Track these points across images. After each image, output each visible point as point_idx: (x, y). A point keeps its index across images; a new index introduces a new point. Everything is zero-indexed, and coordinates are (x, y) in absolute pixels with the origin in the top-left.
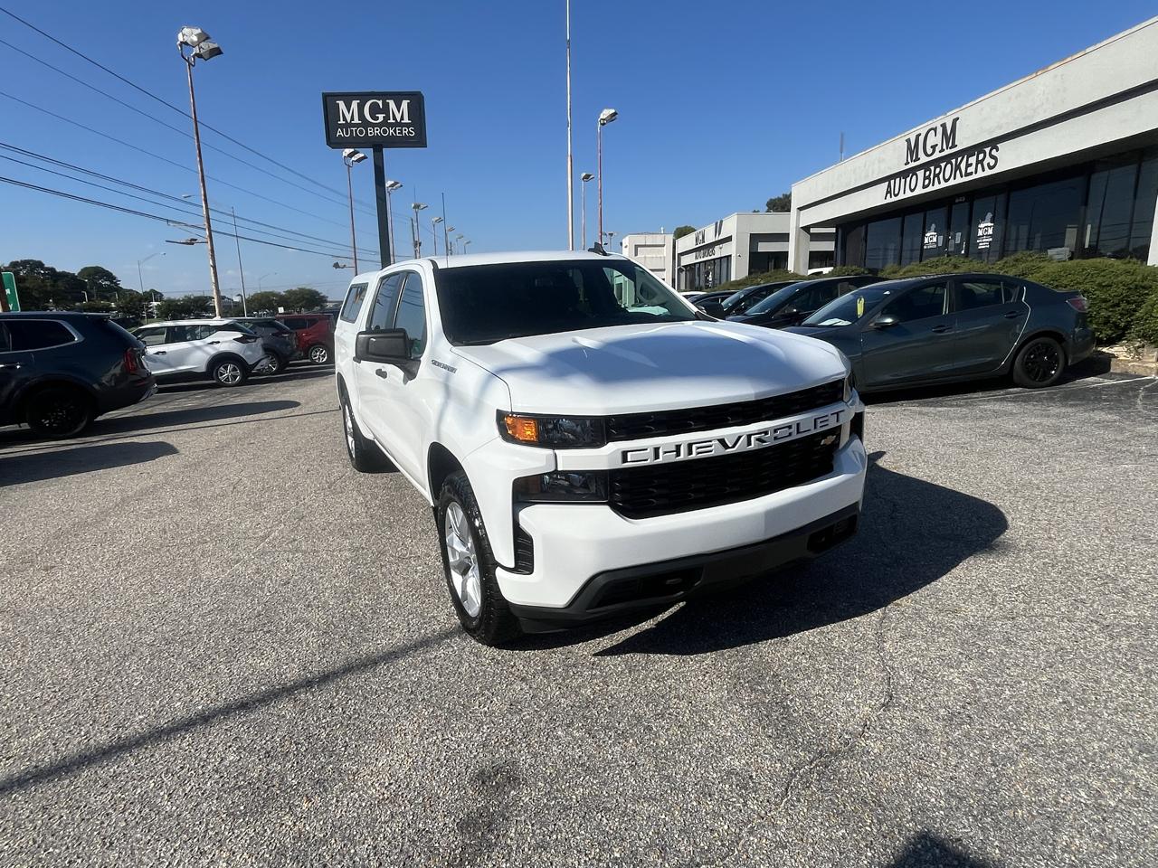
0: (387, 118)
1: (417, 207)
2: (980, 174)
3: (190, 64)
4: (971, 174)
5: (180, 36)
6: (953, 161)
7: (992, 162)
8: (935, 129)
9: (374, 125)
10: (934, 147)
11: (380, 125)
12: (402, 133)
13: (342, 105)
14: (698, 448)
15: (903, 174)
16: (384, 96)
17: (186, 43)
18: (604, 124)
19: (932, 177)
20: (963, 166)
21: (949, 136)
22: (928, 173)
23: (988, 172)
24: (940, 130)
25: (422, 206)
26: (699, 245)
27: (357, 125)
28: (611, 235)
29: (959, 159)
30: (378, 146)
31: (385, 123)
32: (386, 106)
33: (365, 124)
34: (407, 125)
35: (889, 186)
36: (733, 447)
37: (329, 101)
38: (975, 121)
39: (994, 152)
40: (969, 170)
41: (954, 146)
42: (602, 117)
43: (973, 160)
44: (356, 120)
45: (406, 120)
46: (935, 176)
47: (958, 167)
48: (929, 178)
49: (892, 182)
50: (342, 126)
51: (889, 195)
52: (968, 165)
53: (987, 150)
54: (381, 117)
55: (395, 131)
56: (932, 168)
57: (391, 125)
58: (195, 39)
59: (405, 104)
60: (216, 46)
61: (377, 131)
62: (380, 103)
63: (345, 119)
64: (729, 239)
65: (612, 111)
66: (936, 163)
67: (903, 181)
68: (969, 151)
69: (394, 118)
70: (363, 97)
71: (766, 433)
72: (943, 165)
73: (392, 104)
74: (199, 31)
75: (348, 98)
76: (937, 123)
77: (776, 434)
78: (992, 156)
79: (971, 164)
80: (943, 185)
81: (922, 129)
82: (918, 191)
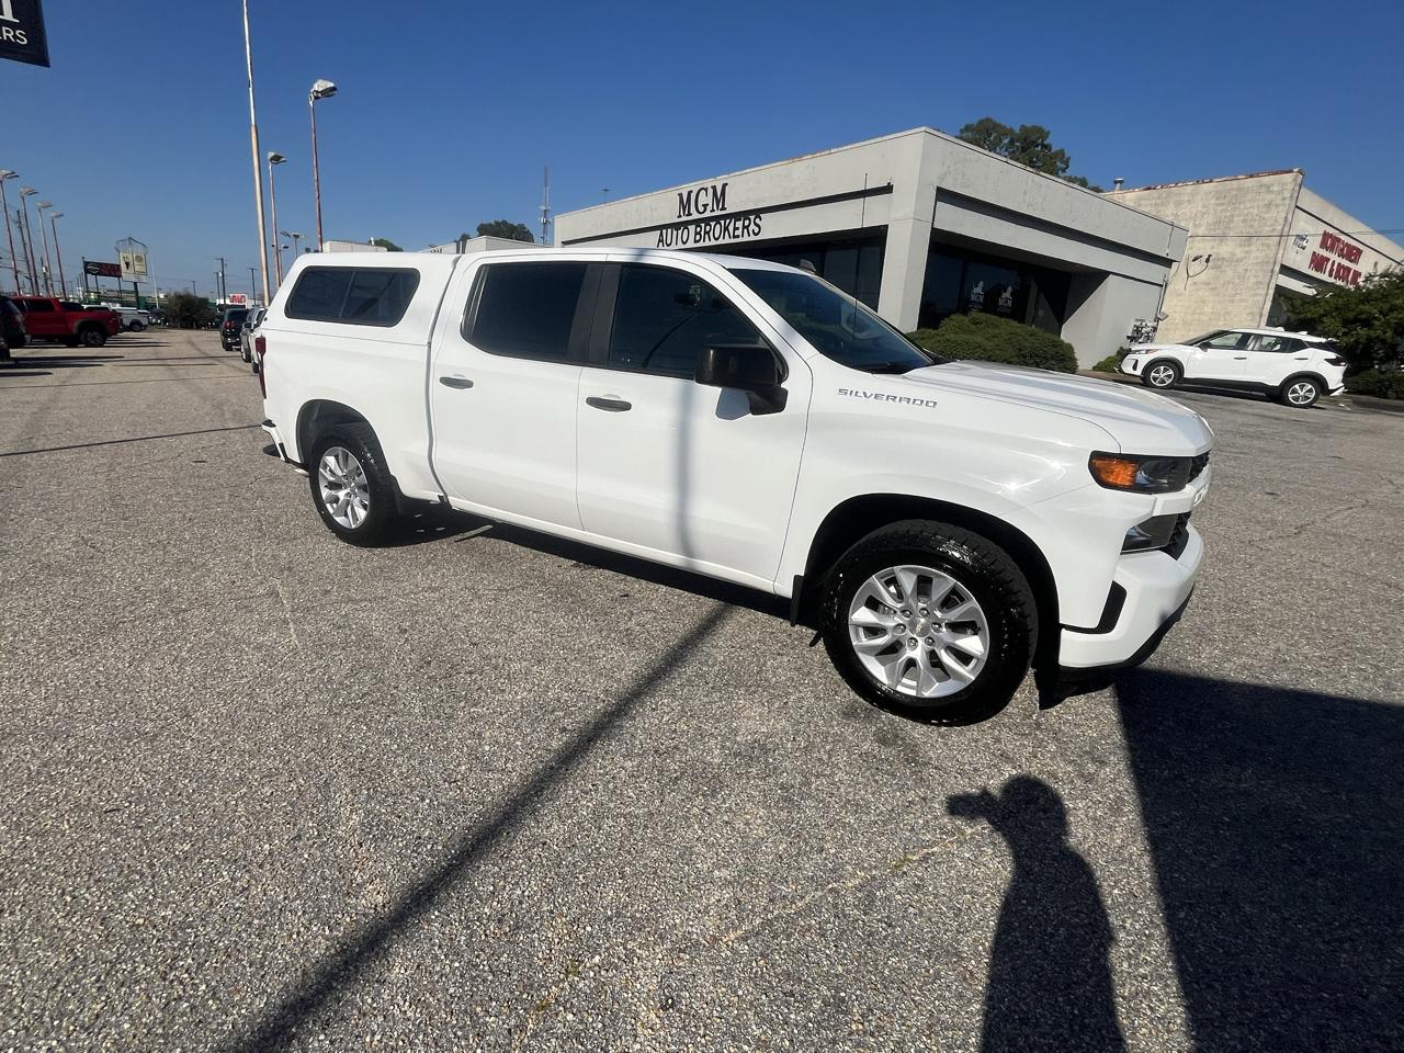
2: (746, 239)
4: (738, 236)
6: (722, 222)
7: (756, 230)
8: (706, 190)
10: (705, 206)
15: (676, 226)
19: (702, 233)
20: (731, 228)
21: (719, 198)
22: (698, 229)
23: (753, 238)
24: (710, 191)
29: (728, 221)
35: (661, 234)
38: (746, 188)
39: (757, 220)
40: (737, 233)
41: (723, 209)
42: (316, 87)
43: (740, 224)
46: (705, 233)
47: (726, 229)
48: (699, 233)
49: (664, 231)
51: (661, 243)
52: (736, 229)
53: (752, 217)
56: (703, 225)
65: (332, 85)
66: (707, 221)
67: (675, 232)
68: (737, 216)
72: (713, 224)
76: (708, 183)
78: (756, 224)
79: (738, 229)
80: (713, 243)
81: (694, 187)
82: (691, 244)
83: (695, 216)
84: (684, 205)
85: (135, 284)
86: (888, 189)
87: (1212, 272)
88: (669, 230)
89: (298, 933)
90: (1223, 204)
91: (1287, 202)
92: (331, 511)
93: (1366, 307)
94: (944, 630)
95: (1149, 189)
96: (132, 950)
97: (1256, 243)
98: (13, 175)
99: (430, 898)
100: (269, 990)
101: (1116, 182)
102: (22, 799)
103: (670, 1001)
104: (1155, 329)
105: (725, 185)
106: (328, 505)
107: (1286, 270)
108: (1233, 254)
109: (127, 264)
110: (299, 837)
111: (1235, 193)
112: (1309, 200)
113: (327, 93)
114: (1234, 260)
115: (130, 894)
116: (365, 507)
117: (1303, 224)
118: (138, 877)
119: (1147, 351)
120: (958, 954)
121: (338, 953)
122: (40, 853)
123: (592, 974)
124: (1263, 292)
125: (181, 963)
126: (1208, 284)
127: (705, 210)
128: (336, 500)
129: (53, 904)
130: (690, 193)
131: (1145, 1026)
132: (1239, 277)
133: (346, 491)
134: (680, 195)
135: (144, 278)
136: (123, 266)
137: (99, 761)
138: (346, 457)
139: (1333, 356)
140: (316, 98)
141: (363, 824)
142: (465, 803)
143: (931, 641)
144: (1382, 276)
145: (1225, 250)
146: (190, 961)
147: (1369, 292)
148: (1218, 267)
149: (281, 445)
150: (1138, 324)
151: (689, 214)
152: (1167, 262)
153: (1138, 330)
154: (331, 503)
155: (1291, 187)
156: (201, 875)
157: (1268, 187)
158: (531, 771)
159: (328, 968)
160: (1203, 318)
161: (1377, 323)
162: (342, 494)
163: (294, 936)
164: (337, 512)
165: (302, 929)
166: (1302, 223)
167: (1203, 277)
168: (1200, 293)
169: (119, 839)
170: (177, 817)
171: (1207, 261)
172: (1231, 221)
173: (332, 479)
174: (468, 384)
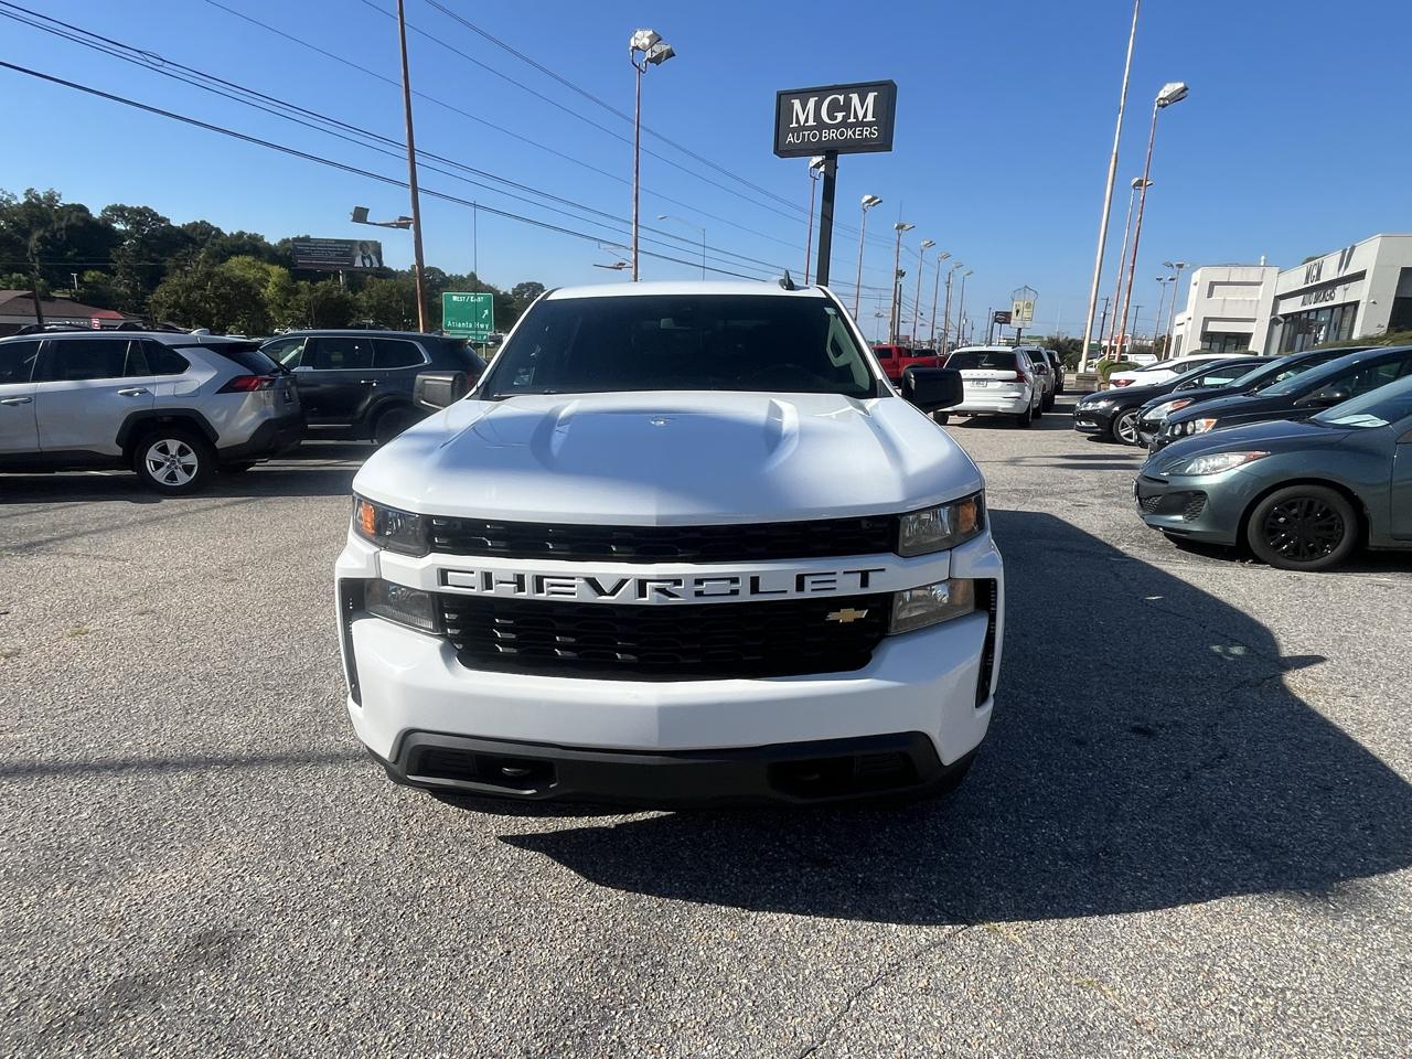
0: (847, 117)
1: (900, 227)
3: (640, 70)
5: (633, 40)
9: (829, 127)
11: (837, 127)
12: (861, 135)
13: (797, 104)
14: (553, 585)
16: (846, 89)
17: (637, 48)
18: (1164, 106)
25: (907, 227)
26: (1310, 284)
27: (811, 128)
28: (1180, 266)
30: (831, 153)
31: (844, 123)
32: (848, 101)
33: (821, 125)
34: (870, 124)
36: (613, 593)
37: (783, 99)
42: (1162, 94)
44: (811, 122)
45: (870, 118)
50: (793, 130)
54: (840, 116)
55: (854, 133)
57: (852, 126)
58: (647, 41)
59: (871, 97)
60: (665, 48)
61: (834, 134)
62: (841, 98)
63: (798, 121)
64: (1360, 276)
65: (1180, 85)
69: (856, 116)
70: (821, 92)
71: (678, 582)
73: (855, 98)
74: (651, 32)
75: (804, 95)
77: (699, 588)
85: (1020, 329)
98: (931, 244)
109: (1018, 312)
135: (1028, 324)
136: (1014, 313)
140: (1161, 106)
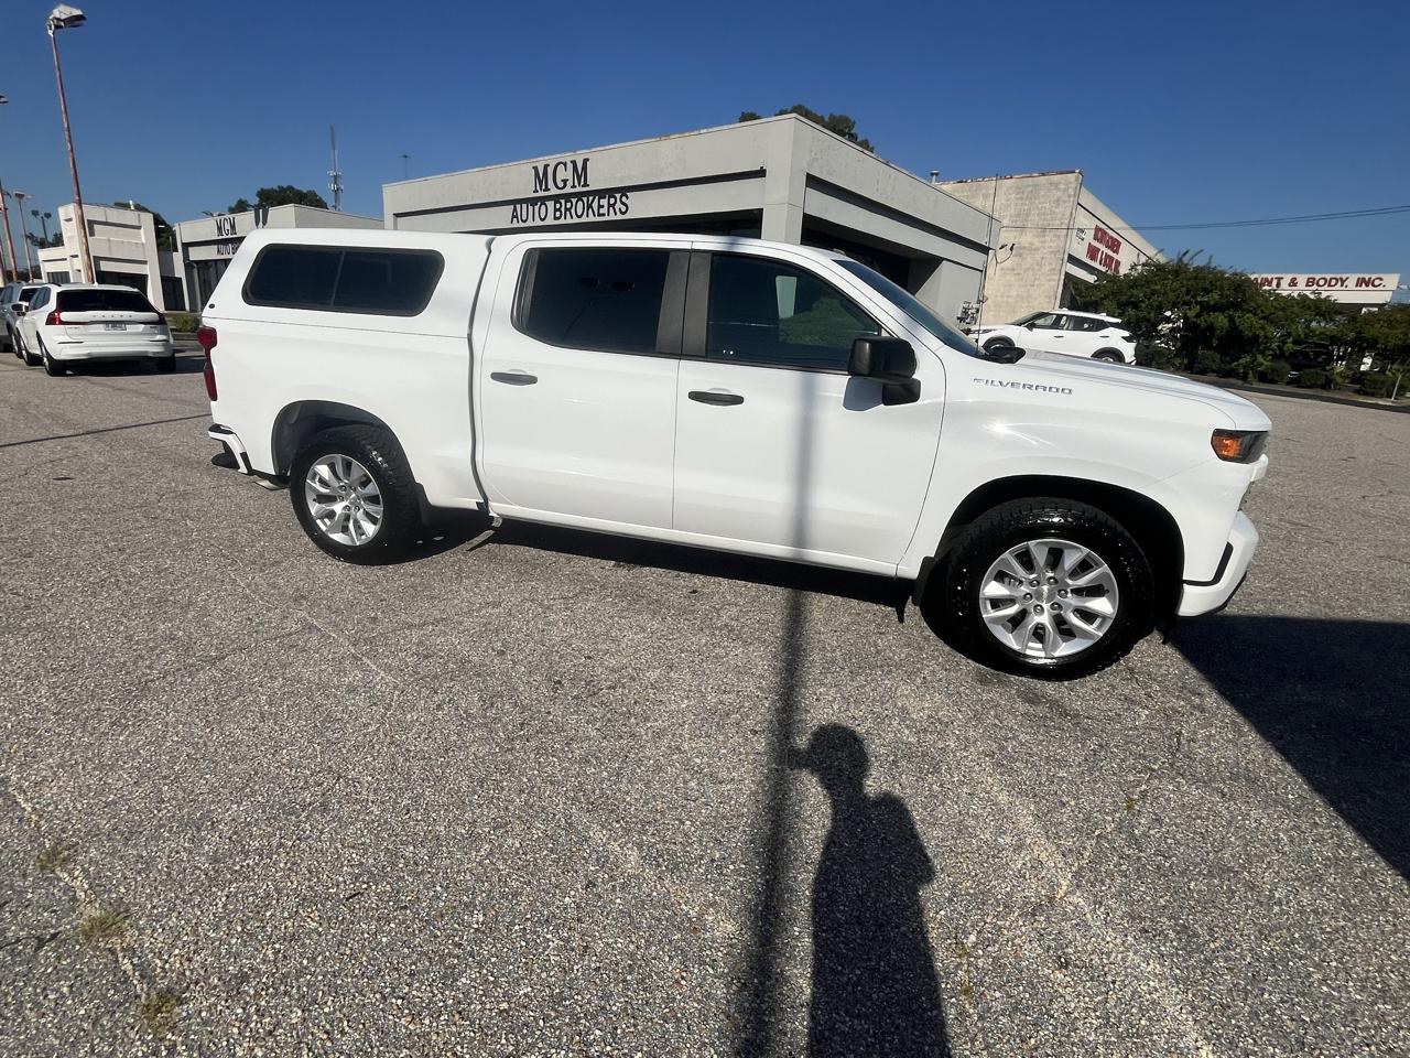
2: (613, 217)
4: (604, 215)
6: (585, 199)
7: (624, 209)
8: (565, 164)
10: (565, 181)
15: (532, 201)
18: (61, 27)
19: (563, 210)
20: (595, 205)
21: (581, 173)
22: (558, 205)
23: (620, 217)
24: (570, 166)
29: (591, 198)
35: (515, 210)
38: (610, 165)
39: (624, 199)
40: (602, 211)
41: (586, 185)
42: (56, 15)
43: (604, 202)
46: (566, 210)
47: (590, 206)
48: (559, 210)
49: (518, 206)
51: (515, 219)
52: (600, 207)
53: (618, 196)
56: (563, 201)
66: (568, 197)
67: (531, 208)
68: (601, 193)
72: (574, 200)
76: (568, 157)
78: (623, 203)
79: (603, 207)
80: (576, 220)
81: (552, 160)
82: (550, 221)
83: (554, 191)
84: (541, 179)
86: (761, 173)
87: (1016, 259)
88: (524, 206)
89: (683, 978)
90: (1022, 199)
91: (1072, 199)
92: (324, 528)
93: (1135, 292)
94: (1069, 595)
95: (961, 182)
96: (524, 1037)
97: (1049, 235)
99: (777, 915)
100: (707, 1041)
101: (932, 174)
102: (225, 906)
103: (1063, 960)
104: (978, 310)
105: (586, 161)
106: (319, 522)
107: (1073, 260)
108: (1032, 244)
110: (591, 884)
111: (1030, 189)
112: (1087, 199)
113: (73, 21)
114: (1032, 249)
115: (464, 980)
116: (374, 521)
117: (1083, 221)
118: (456, 961)
119: (985, 331)
120: (1230, 870)
121: (740, 990)
122: (313, 959)
123: (980, 952)
124: (1057, 278)
125: (592, 1037)
126: (1013, 270)
127: (565, 186)
128: (331, 515)
129: (382, 1010)
130: (546, 166)
131: (1389, 896)
132: (1038, 264)
133: (344, 504)
134: (535, 168)
137: (281, 845)
138: (348, 466)
139: (1127, 334)
140: (57, 27)
141: (644, 858)
142: (724, 817)
143: (1056, 606)
144: (1144, 265)
145: (1026, 239)
146: (598, 1032)
147: (1136, 279)
148: (1021, 255)
149: (244, 456)
150: (966, 306)
151: (547, 189)
152: (985, 250)
153: (965, 312)
154: (322, 518)
155: (1073, 186)
156: (524, 944)
157: (1056, 185)
158: (759, 777)
159: (747, 1005)
160: (1011, 300)
161: (1143, 305)
162: (338, 508)
163: (683, 982)
164: (332, 529)
165: (684, 974)
166: (1082, 219)
167: (1008, 264)
168: (1008, 278)
169: (393, 925)
170: (439, 888)
171: (1012, 249)
172: (1028, 215)
173: (324, 491)
174: (532, 380)
